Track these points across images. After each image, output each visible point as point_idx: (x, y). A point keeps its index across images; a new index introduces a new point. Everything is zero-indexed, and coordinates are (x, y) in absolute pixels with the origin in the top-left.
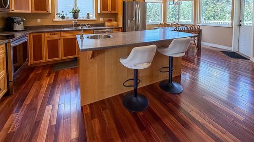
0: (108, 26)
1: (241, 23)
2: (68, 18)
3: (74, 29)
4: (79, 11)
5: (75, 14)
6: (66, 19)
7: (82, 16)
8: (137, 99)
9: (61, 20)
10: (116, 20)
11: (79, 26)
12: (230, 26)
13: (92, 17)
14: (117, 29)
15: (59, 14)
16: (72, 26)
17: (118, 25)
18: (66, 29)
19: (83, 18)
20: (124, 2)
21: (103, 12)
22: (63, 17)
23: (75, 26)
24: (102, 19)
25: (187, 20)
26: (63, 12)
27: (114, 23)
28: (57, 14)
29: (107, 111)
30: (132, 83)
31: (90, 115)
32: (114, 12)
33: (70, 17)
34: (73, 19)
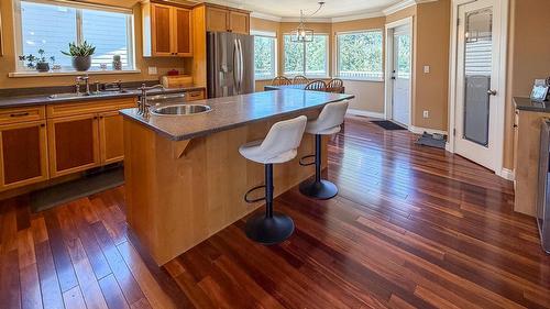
0: (170, 86)
1: (395, 75)
2: (58, 67)
3: (80, 96)
4: (91, 51)
5: (82, 57)
6: (51, 72)
7: (100, 62)
8: (274, 221)
9: (37, 73)
10: (188, 73)
11: (93, 88)
12: (381, 80)
13: (129, 65)
14: (194, 92)
15: (31, 58)
16: (73, 89)
17: (193, 84)
18: (56, 97)
19: (103, 66)
20: (208, 33)
21: (159, 54)
22: (42, 67)
23: (83, 89)
24: (152, 71)
25: (318, 71)
26: (41, 51)
27: (186, 80)
28: (22, 58)
29: (223, 257)
30: (262, 193)
31: (188, 276)
32: (185, 54)
33: (65, 65)
34: (74, 71)
